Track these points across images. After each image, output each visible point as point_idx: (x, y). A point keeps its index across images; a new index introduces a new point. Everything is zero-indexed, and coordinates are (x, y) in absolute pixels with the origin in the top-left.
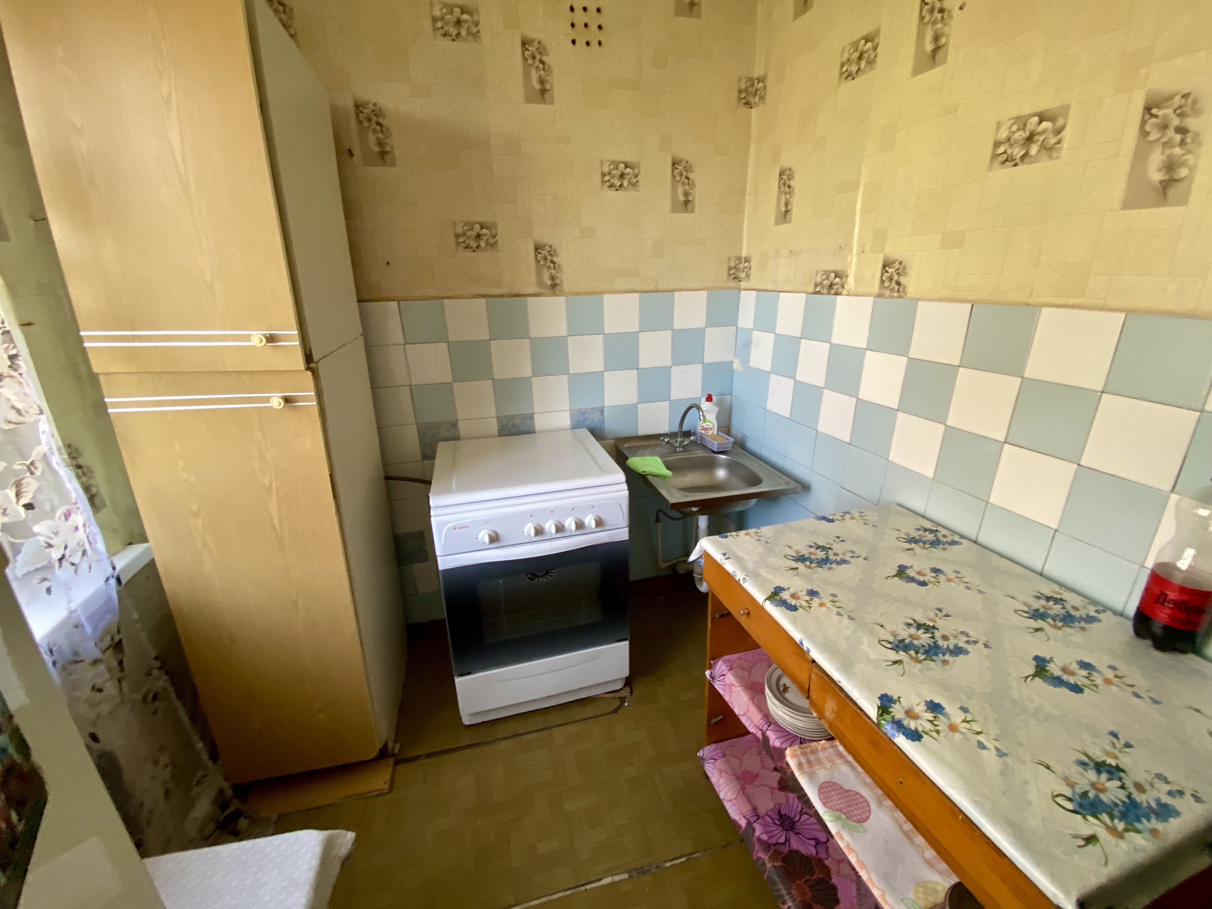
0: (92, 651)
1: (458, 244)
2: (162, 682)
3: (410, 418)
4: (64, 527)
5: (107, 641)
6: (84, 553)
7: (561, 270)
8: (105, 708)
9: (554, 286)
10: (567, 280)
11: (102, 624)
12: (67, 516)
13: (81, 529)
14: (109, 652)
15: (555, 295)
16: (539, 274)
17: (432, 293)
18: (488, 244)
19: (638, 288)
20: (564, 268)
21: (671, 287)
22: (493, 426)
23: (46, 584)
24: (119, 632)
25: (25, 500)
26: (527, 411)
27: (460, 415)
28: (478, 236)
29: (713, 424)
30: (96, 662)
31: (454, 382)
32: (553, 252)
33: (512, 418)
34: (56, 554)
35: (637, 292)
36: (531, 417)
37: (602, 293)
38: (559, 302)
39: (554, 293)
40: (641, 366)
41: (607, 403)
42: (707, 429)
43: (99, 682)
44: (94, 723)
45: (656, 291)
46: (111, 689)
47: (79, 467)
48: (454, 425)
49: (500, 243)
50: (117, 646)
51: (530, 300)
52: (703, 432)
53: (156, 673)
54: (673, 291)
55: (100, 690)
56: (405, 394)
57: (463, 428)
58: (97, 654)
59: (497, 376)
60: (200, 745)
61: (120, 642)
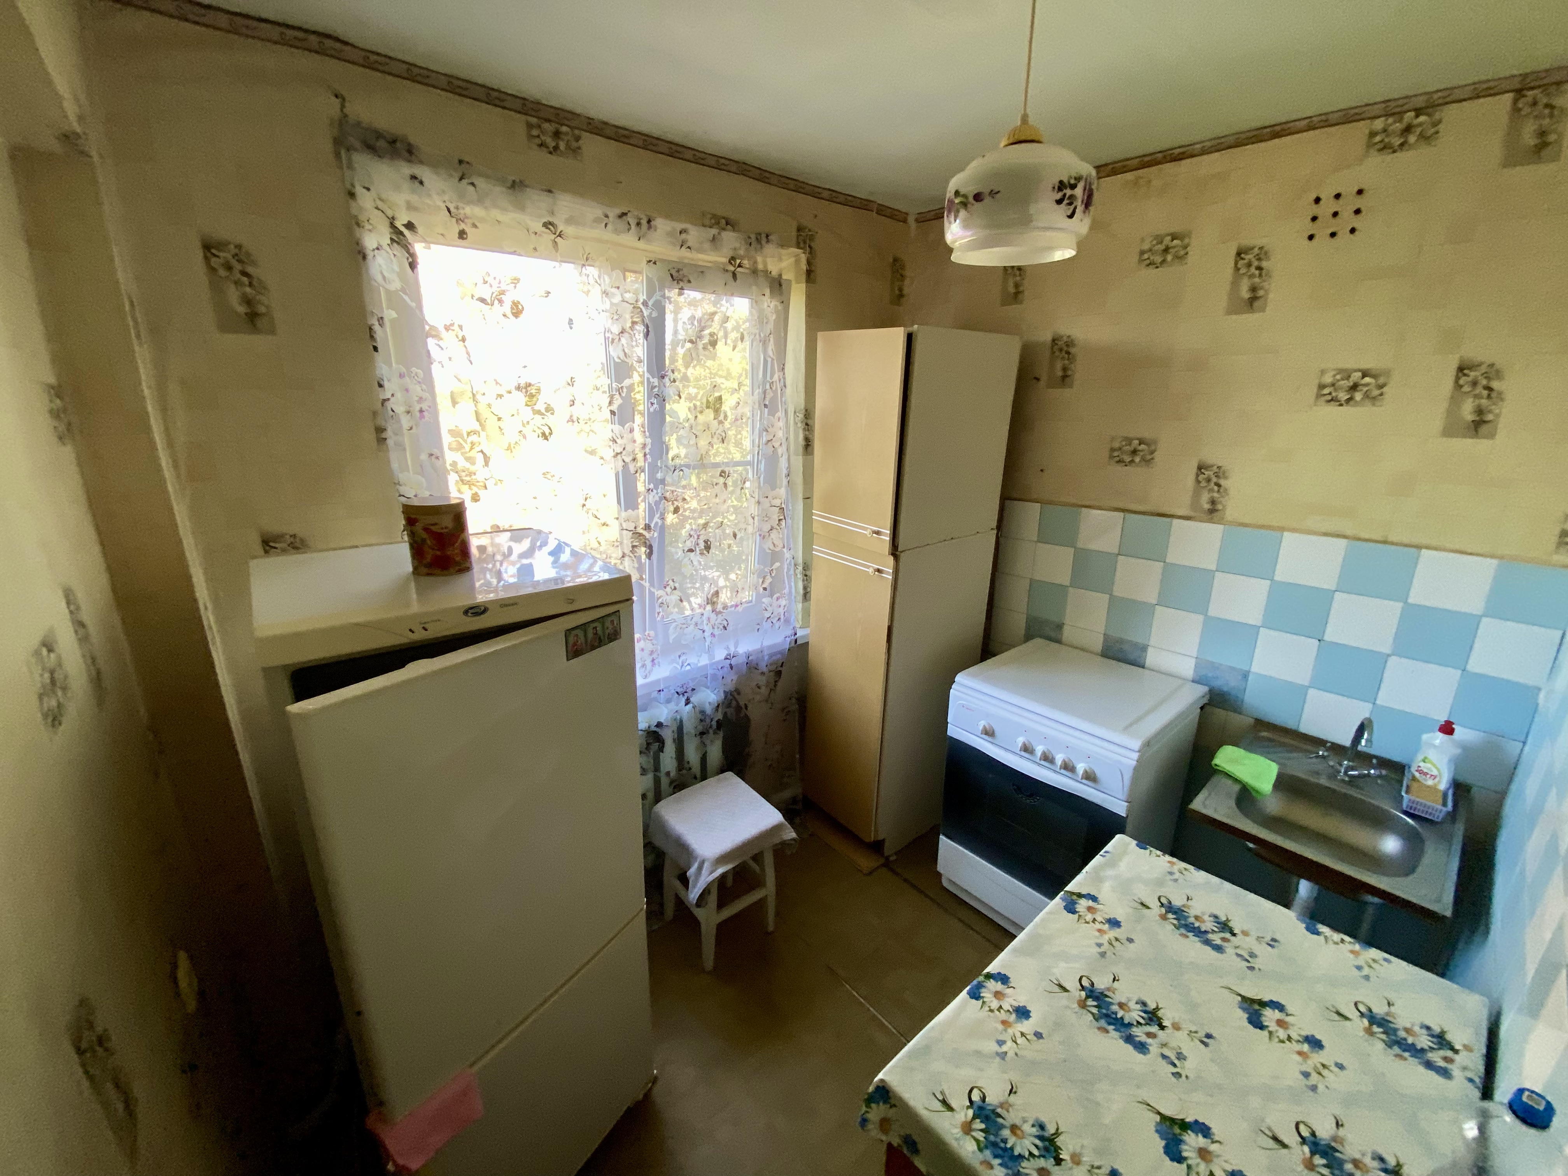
0: (763, 667)
1: (1111, 457)
2: (795, 707)
3: (1023, 607)
4: (775, 603)
5: (773, 668)
6: (779, 619)
7: (1228, 494)
8: (758, 698)
9: (1212, 511)
10: (1232, 508)
11: (774, 658)
12: (778, 599)
13: (782, 607)
14: (772, 674)
15: (1211, 521)
16: (1196, 494)
17: (1073, 500)
18: (1143, 459)
19: (1348, 532)
20: (1232, 492)
21: (1415, 541)
22: (1097, 644)
23: (758, 627)
24: (782, 666)
25: (764, 586)
26: (1140, 640)
27: (1068, 621)
28: (1134, 452)
29: (1438, 770)
30: (763, 673)
31: (1071, 586)
32: (1220, 473)
33: (1121, 641)
34: (767, 615)
35: (1345, 537)
36: (1144, 648)
37: (1282, 529)
38: (1213, 532)
39: (1212, 518)
40: (1327, 637)
41: (1255, 668)
42: (1426, 774)
43: (760, 683)
44: (749, 701)
45: (1385, 542)
46: (764, 691)
47: (806, 575)
48: (1060, 627)
49: (1156, 460)
50: (778, 673)
51: (1176, 522)
52: (1417, 774)
53: (794, 700)
54: (1419, 547)
55: (759, 687)
56: (1024, 585)
57: (1067, 633)
58: (765, 670)
59: (1118, 592)
60: (798, 756)
61: (780, 671)
